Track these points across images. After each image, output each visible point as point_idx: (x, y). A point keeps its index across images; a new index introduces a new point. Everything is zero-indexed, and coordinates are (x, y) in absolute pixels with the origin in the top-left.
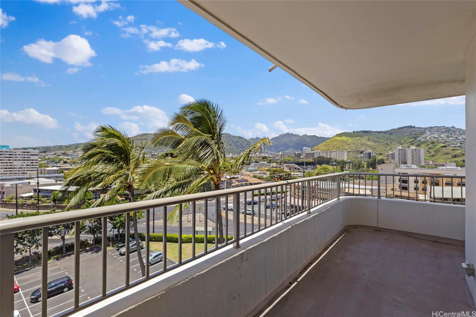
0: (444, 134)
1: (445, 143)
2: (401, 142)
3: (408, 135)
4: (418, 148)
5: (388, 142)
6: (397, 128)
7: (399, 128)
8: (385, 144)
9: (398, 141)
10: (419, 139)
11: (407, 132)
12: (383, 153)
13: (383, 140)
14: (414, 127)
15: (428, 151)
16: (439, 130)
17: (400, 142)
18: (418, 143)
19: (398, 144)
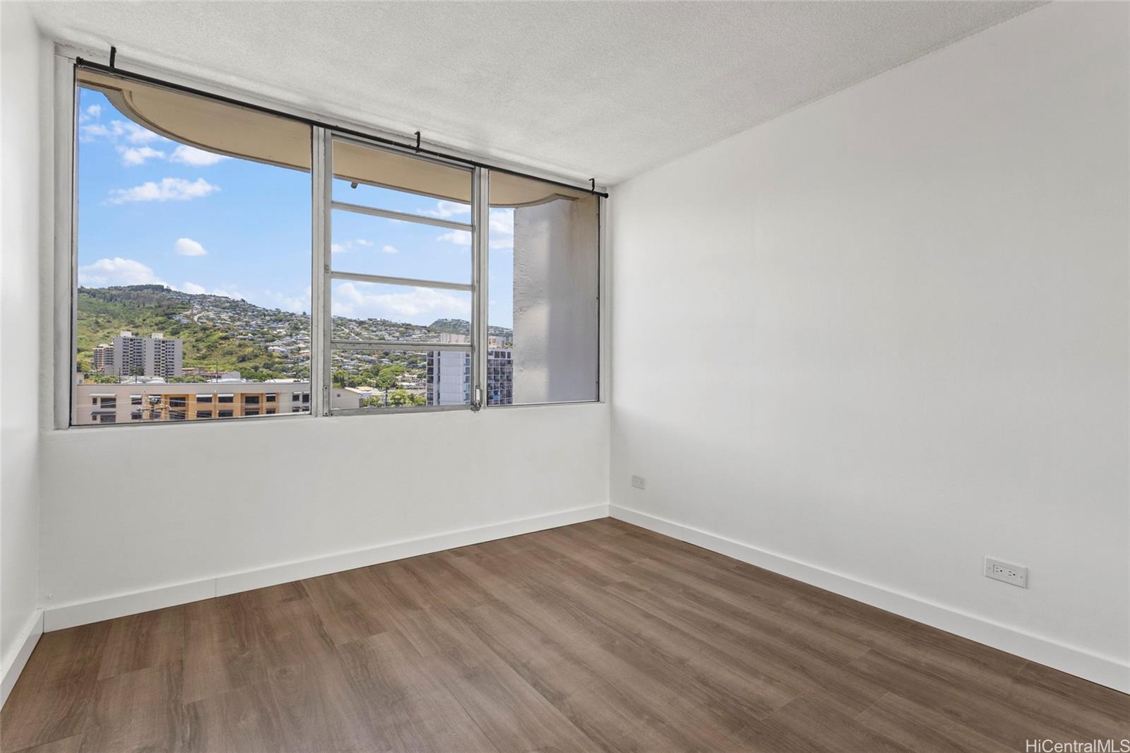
0: (228, 313)
1: (227, 332)
2: (136, 321)
3: (152, 306)
4: (174, 337)
5: (99, 320)
6: (129, 287)
7: (132, 286)
8: (92, 322)
9: (127, 318)
10: (177, 318)
11: (151, 300)
12: (84, 347)
13: (85, 314)
14: (169, 290)
15: (194, 346)
16: (218, 303)
17: (132, 322)
18: (175, 326)
19: (127, 325)
